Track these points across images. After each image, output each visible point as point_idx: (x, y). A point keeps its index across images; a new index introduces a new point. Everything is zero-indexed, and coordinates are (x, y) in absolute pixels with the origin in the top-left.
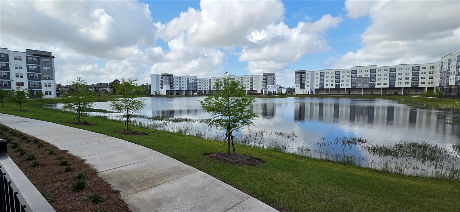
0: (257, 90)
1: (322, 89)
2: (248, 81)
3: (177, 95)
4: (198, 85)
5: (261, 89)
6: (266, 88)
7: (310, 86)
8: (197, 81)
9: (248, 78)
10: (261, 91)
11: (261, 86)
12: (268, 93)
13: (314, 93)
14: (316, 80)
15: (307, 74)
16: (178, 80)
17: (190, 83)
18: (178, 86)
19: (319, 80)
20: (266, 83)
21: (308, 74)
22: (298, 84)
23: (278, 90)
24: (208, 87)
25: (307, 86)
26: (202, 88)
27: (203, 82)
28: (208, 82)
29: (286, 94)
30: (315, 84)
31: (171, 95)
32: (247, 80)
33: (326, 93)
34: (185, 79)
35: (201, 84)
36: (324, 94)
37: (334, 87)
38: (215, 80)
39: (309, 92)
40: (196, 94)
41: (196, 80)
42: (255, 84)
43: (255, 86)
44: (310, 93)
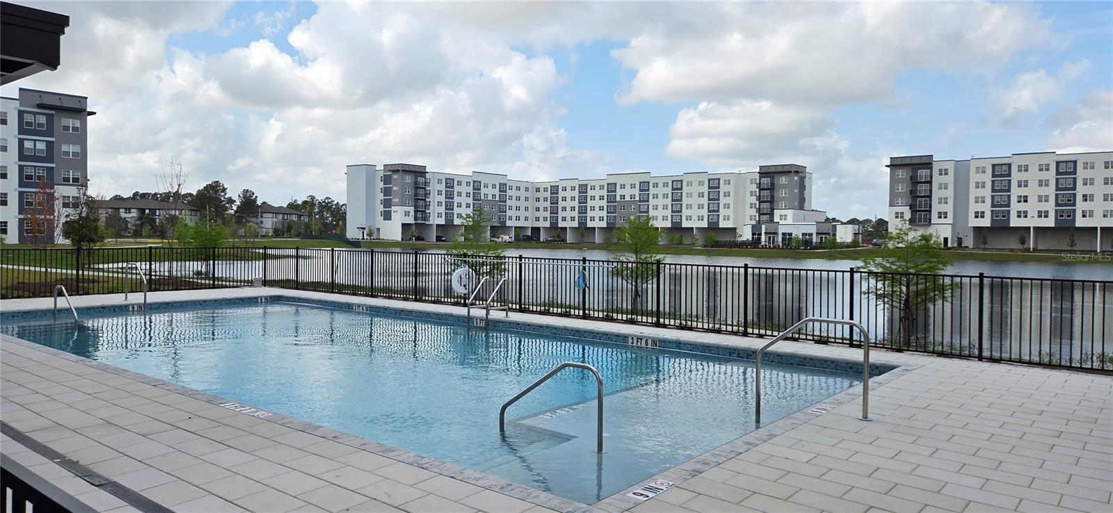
0: (735, 229)
1: (1001, 227)
2: (701, 195)
3: (437, 241)
4: (511, 208)
5: (753, 227)
6: (772, 221)
7: (950, 215)
8: (509, 193)
9: (701, 183)
10: (753, 234)
11: (754, 212)
12: (780, 239)
13: (969, 242)
14: (974, 192)
15: (940, 170)
16: (442, 187)
17: (482, 198)
18: (442, 209)
19: (987, 192)
20: (772, 201)
21: (944, 172)
22: (900, 209)
23: (819, 232)
24: (548, 214)
25: (940, 217)
26: (526, 219)
27: (528, 194)
28: (548, 195)
29: (855, 244)
30: (973, 207)
31: (419, 242)
32: (695, 189)
33: (1021, 247)
34: (468, 184)
35: (522, 204)
36: (1012, 250)
37: (1050, 222)
38: (573, 188)
39: (946, 239)
40: (506, 238)
41: (503, 188)
42: (727, 206)
43: (729, 212)
44: (952, 243)
